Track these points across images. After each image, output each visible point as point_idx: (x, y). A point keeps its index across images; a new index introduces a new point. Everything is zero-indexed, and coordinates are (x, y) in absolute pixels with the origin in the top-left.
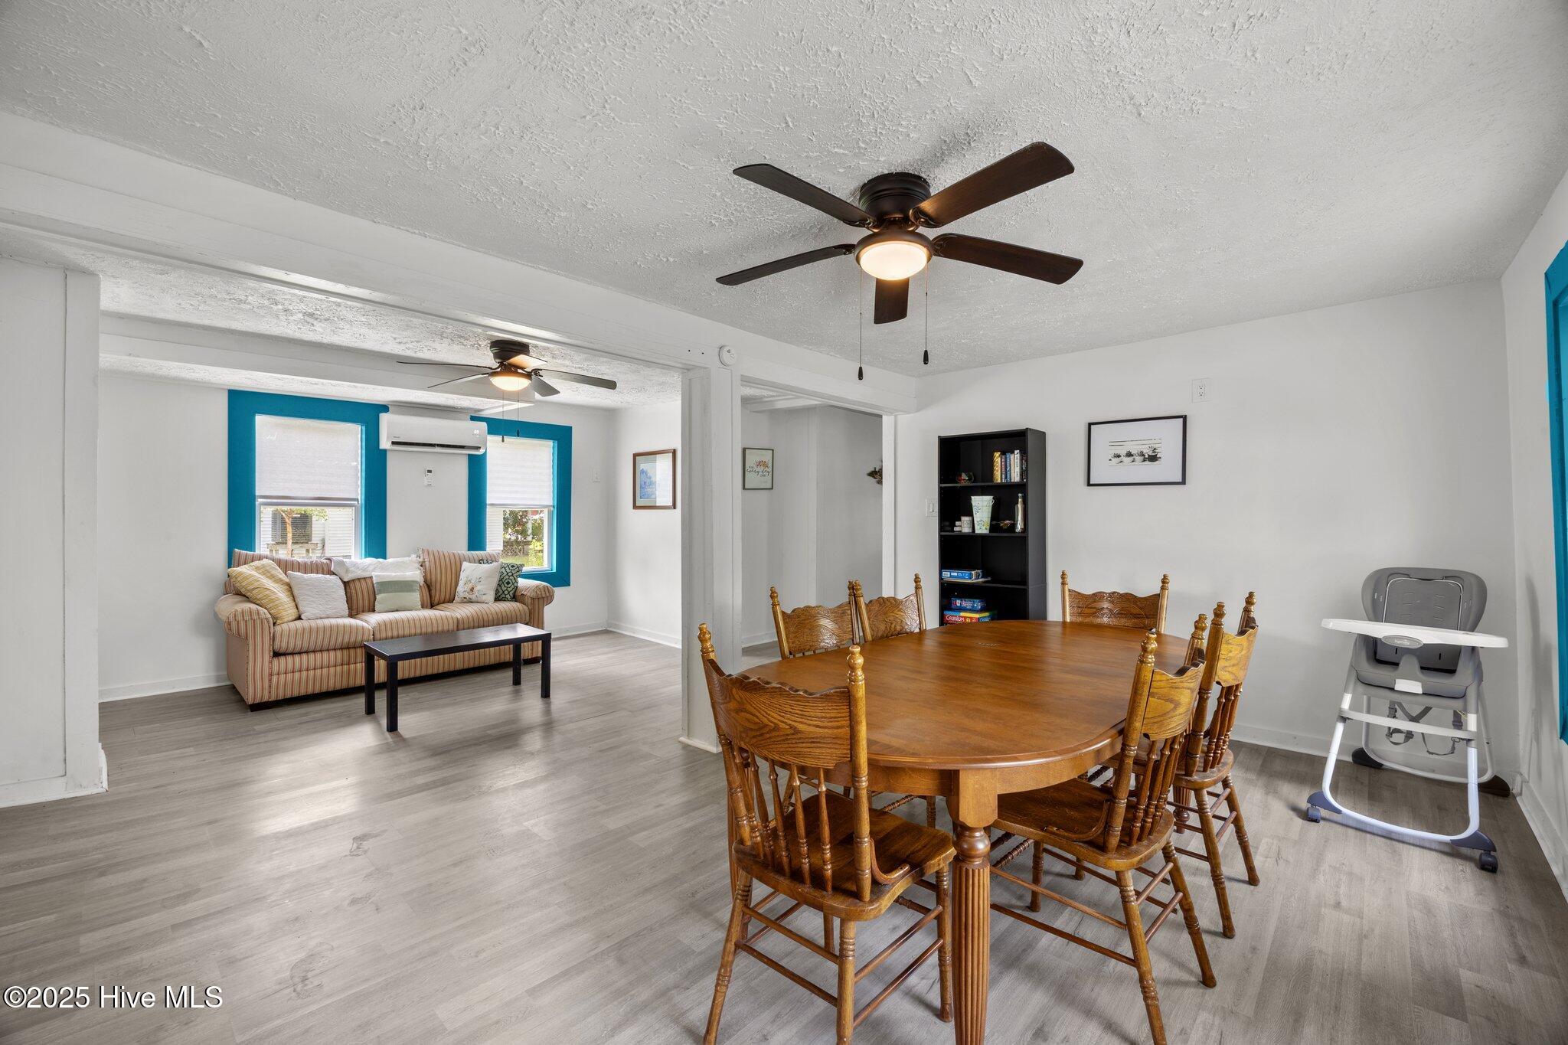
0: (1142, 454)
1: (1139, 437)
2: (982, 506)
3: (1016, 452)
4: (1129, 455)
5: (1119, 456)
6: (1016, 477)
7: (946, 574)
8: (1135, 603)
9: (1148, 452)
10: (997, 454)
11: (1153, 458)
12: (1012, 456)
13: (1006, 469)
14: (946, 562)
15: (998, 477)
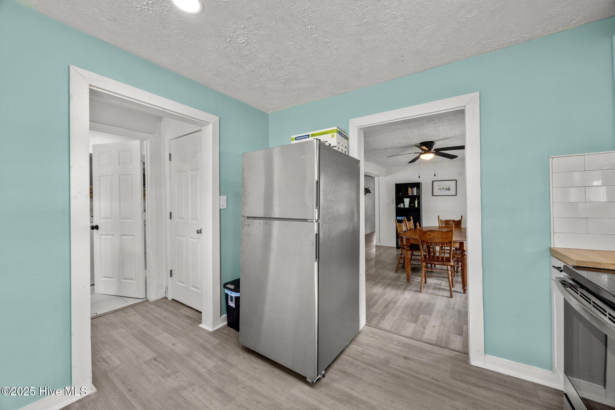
0: (446, 189)
1: (445, 184)
2: (407, 201)
3: (415, 188)
4: (443, 189)
5: (440, 189)
6: (415, 194)
7: (398, 218)
8: (455, 222)
9: (447, 188)
10: (409, 188)
11: (449, 189)
12: (414, 189)
13: (412, 192)
14: (397, 215)
15: (410, 194)
